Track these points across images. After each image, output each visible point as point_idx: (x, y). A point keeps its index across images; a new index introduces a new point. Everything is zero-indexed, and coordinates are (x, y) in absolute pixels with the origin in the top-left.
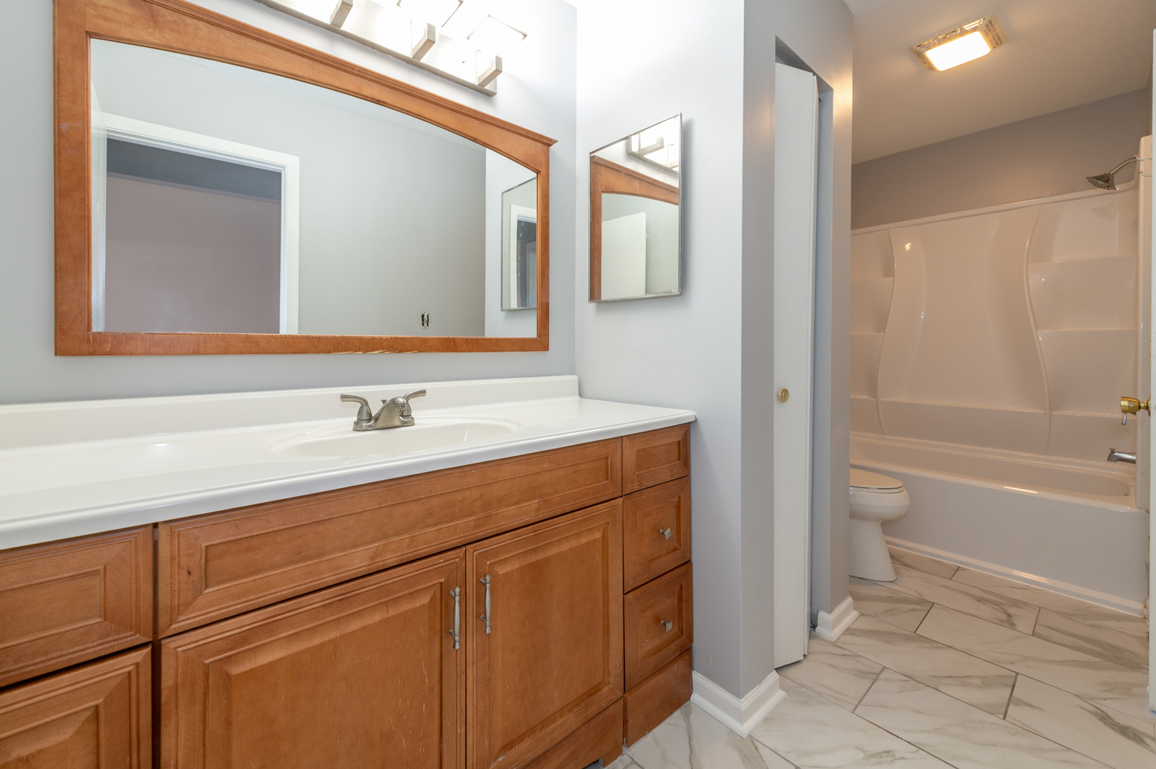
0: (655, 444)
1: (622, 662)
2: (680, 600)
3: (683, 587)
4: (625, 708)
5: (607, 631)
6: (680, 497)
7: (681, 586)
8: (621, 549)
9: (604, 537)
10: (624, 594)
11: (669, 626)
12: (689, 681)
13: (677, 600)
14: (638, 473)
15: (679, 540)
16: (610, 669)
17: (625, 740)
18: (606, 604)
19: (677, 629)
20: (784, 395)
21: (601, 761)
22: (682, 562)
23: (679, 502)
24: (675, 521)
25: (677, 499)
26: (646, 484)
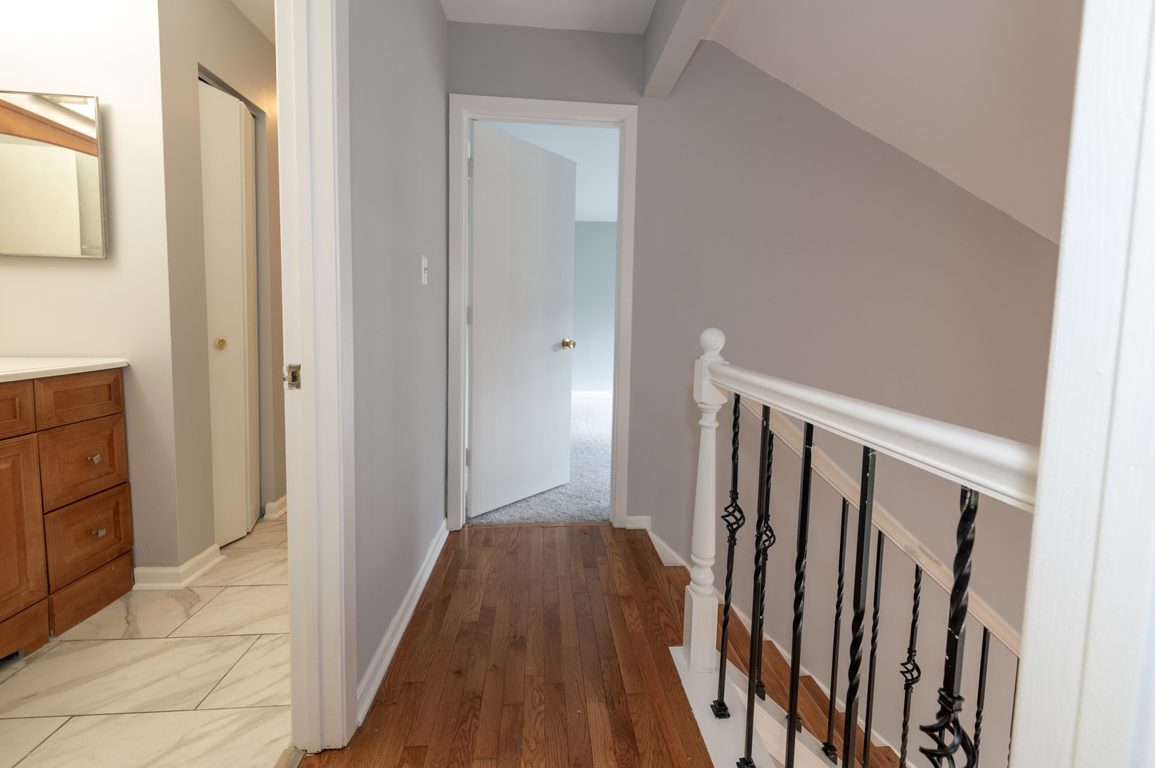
0: (78, 387)
1: (44, 569)
2: (116, 513)
3: (120, 502)
4: (50, 606)
5: (22, 545)
6: (112, 430)
7: (118, 502)
8: (37, 476)
9: (14, 468)
10: (44, 514)
11: (102, 533)
12: (131, 576)
13: (112, 513)
14: (57, 411)
15: (113, 465)
16: (29, 576)
17: (52, 632)
18: (20, 524)
19: (113, 536)
20: (221, 344)
21: (22, 653)
22: (118, 483)
23: (112, 434)
24: (107, 450)
25: (109, 432)
26: (67, 421)
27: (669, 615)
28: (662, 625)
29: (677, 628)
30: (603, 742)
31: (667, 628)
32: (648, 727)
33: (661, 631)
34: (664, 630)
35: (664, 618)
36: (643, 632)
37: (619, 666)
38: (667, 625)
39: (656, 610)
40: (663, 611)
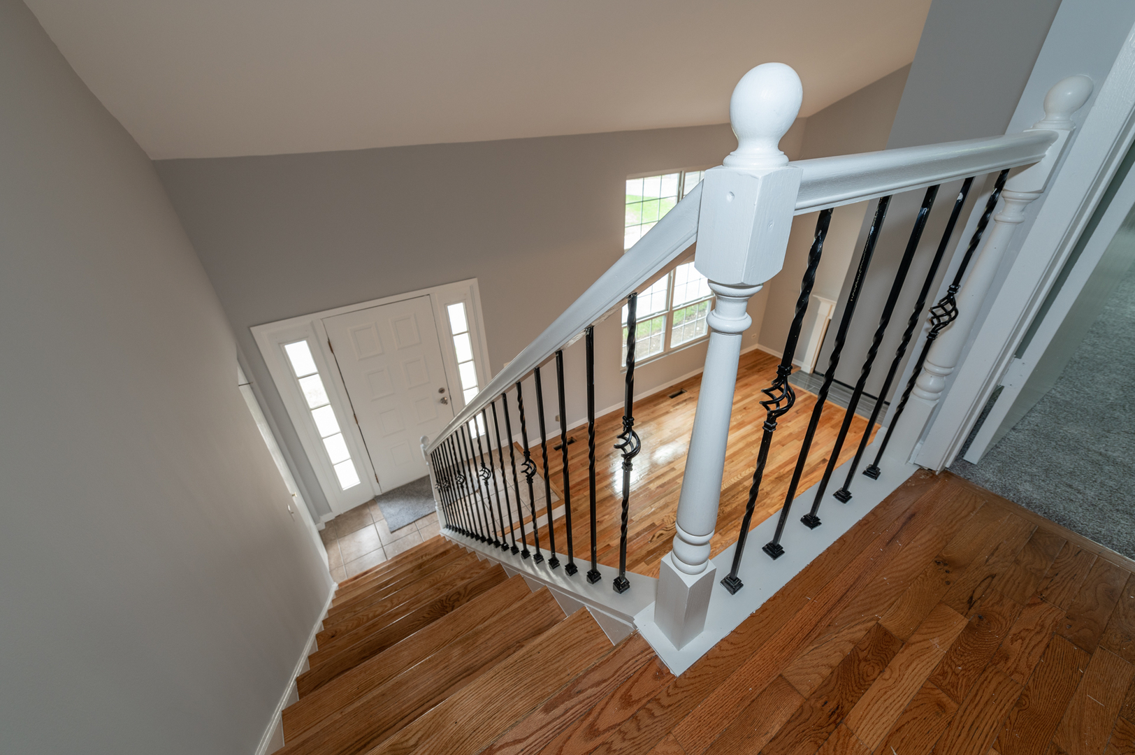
27: (598, 709)
28: (630, 712)
29: (623, 684)
30: (889, 693)
31: (635, 697)
32: (819, 650)
33: (649, 706)
34: (644, 701)
35: (613, 714)
36: (671, 738)
37: (774, 739)
38: (627, 701)
39: (599, 740)
40: (592, 725)
